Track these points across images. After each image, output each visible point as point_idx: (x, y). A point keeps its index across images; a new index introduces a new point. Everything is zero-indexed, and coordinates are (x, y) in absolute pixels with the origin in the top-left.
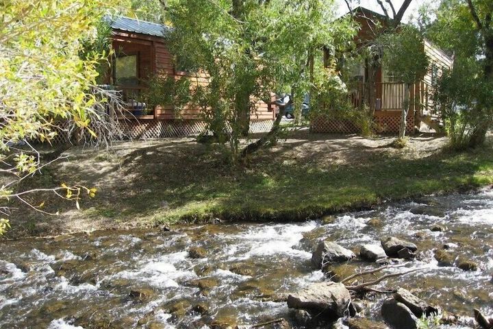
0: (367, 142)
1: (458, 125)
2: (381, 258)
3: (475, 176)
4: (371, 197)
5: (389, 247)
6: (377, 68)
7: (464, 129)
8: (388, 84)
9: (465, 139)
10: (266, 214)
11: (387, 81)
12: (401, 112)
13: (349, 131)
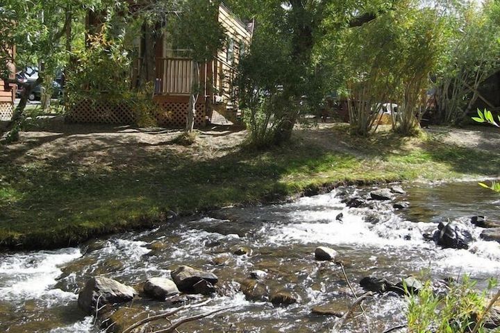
0: (143, 137)
1: (260, 115)
2: (172, 295)
3: (282, 181)
4: (154, 211)
5: (181, 279)
6: (159, 40)
7: (266, 122)
8: (171, 59)
9: (268, 134)
10: (7, 239)
11: (170, 56)
12: (189, 97)
13: (119, 121)
